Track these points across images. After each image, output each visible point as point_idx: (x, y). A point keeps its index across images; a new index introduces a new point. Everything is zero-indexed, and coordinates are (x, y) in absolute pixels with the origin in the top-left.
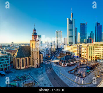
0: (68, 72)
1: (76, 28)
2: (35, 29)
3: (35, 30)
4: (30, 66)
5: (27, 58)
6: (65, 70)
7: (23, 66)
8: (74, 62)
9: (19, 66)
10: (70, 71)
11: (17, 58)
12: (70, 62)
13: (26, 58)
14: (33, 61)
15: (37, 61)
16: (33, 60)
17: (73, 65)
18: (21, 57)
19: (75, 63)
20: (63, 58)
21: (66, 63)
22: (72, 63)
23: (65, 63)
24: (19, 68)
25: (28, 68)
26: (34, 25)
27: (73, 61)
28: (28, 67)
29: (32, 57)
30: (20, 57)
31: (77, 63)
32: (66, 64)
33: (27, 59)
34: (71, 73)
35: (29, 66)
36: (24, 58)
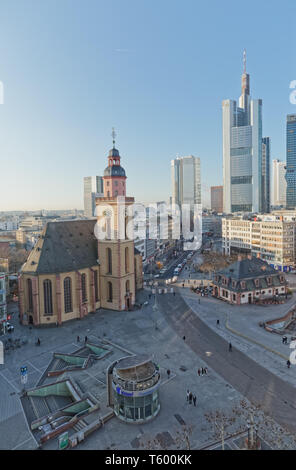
0: (262, 326)
1: (266, 141)
2: (114, 150)
3: (115, 155)
4: (97, 305)
5: (86, 271)
6: (244, 319)
7: (69, 309)
8: (280, 288)
9: (49, 311)
10: (269, 323)
11: (43, 278)
12: (261, 288)
13: (81, 272)
14: (110, 284)
15: (127, 282)
16: (109, 279)
17: (274, 301)
18: (62, 272)
19: (280, 292)
20: (232, 271)
21: (246, 290)
22: (268, 292)
23: (240, 291)
24: (53, 319)
25: (91, 313)
26: (114, 134)
27: (273, 286)
28: (90, 309)
29: (104, 269)
30: (57, 272)
31: (290, 293)
32: (246, 294)
33: (83, 276)
34: (274, 332)
35: (93, 307)
36: (72, 275)
